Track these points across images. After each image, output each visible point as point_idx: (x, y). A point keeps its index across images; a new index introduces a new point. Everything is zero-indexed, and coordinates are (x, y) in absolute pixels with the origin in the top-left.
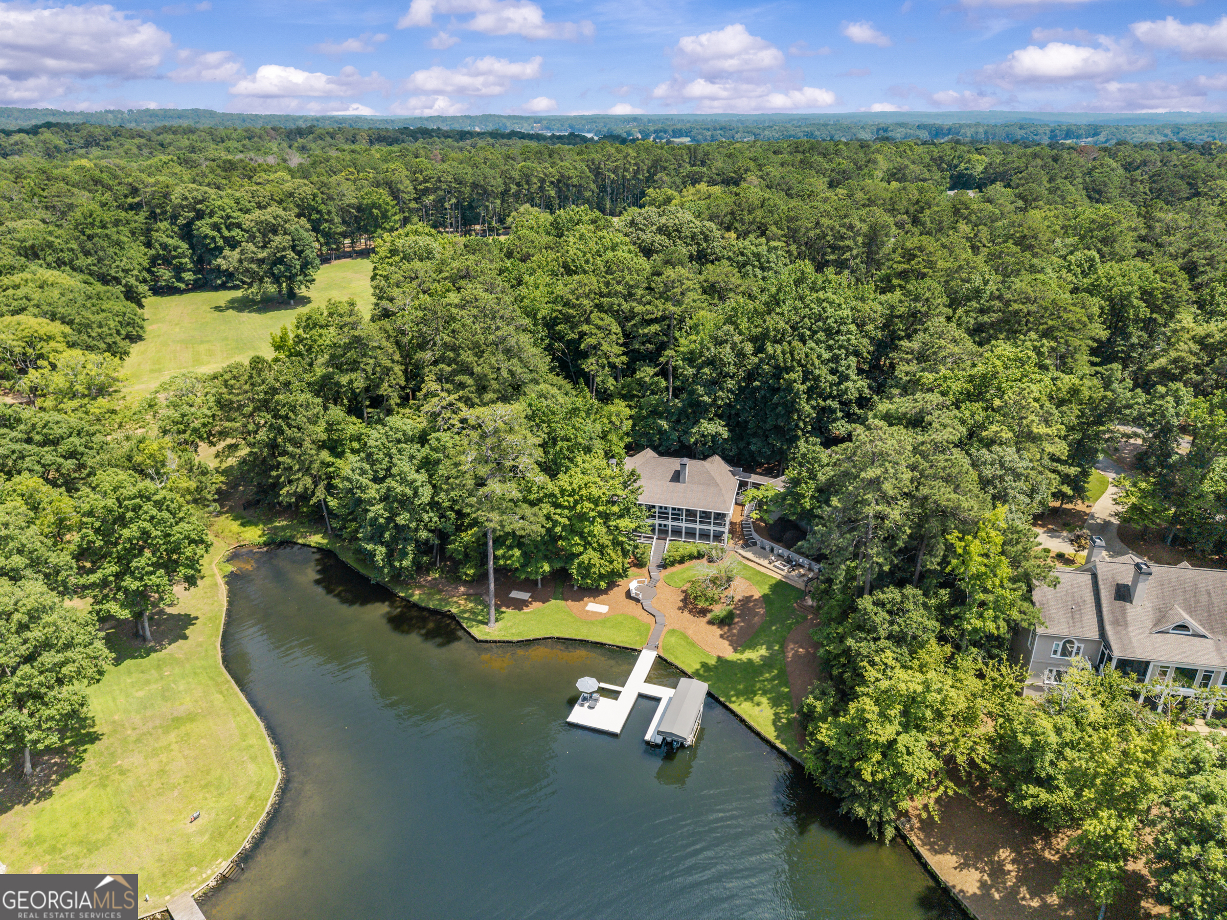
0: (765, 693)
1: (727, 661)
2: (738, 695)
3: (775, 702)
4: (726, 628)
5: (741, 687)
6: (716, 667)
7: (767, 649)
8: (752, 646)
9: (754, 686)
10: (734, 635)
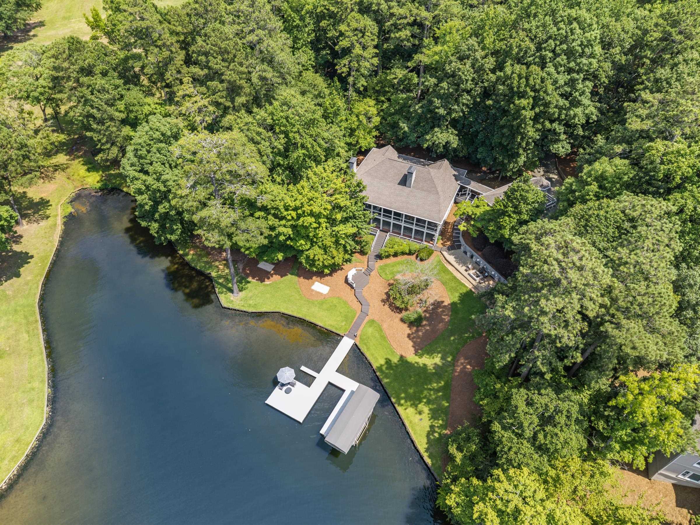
0: (428, 403)
1: (407, 362)
2: (406, 399)
3: (434, 415)
4: (415, 328)
5: (411, 391)
6: (397, 366)
7: (442, 358)
8: (430, 352)
9: (421, 392)
10: (418, 337)
